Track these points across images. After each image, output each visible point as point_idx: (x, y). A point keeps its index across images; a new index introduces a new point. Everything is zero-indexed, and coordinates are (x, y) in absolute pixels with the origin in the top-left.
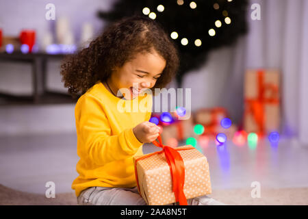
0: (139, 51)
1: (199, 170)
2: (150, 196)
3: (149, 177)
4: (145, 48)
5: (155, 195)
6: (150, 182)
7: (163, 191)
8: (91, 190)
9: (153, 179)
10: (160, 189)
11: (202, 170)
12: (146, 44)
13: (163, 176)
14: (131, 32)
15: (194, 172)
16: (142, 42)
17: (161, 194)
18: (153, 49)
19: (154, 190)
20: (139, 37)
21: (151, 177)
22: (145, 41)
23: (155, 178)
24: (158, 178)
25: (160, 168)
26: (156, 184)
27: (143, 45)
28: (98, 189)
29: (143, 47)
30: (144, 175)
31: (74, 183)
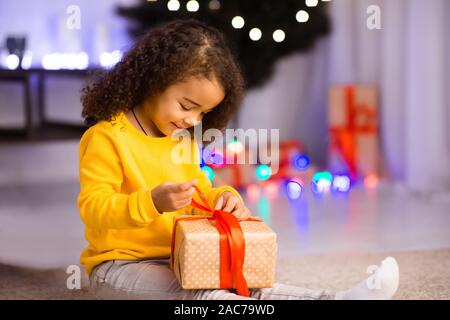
0: (193, 74)
1: (262, 250)
2: (185, 271)
3: (190, 243)
4: (203, 72)
5: (193, 271)
6: (190, 251)
7: (206, 267)
8: (108, 264)
9: (194, 247)
10: (202, 263)
11: (266, 251)
12: (205, 66)
13: (210, 247)
14: (186, 45)
15: (254, 250)
16: (201, 61)
17: (201, 271)
18: (213, 74)
19: (194, 263)
20: (197, 54)
21: (193, 244)
22: (204, 62)
23: (199, 247)
24: (202, 247)
25: (208, 235)
26: (197, 255)
27: (201, 66)
28: (118, 263)
29: (200, 69)
30: (184, 239)
31: (83, 256)
